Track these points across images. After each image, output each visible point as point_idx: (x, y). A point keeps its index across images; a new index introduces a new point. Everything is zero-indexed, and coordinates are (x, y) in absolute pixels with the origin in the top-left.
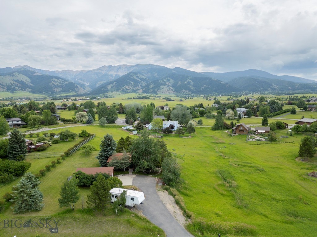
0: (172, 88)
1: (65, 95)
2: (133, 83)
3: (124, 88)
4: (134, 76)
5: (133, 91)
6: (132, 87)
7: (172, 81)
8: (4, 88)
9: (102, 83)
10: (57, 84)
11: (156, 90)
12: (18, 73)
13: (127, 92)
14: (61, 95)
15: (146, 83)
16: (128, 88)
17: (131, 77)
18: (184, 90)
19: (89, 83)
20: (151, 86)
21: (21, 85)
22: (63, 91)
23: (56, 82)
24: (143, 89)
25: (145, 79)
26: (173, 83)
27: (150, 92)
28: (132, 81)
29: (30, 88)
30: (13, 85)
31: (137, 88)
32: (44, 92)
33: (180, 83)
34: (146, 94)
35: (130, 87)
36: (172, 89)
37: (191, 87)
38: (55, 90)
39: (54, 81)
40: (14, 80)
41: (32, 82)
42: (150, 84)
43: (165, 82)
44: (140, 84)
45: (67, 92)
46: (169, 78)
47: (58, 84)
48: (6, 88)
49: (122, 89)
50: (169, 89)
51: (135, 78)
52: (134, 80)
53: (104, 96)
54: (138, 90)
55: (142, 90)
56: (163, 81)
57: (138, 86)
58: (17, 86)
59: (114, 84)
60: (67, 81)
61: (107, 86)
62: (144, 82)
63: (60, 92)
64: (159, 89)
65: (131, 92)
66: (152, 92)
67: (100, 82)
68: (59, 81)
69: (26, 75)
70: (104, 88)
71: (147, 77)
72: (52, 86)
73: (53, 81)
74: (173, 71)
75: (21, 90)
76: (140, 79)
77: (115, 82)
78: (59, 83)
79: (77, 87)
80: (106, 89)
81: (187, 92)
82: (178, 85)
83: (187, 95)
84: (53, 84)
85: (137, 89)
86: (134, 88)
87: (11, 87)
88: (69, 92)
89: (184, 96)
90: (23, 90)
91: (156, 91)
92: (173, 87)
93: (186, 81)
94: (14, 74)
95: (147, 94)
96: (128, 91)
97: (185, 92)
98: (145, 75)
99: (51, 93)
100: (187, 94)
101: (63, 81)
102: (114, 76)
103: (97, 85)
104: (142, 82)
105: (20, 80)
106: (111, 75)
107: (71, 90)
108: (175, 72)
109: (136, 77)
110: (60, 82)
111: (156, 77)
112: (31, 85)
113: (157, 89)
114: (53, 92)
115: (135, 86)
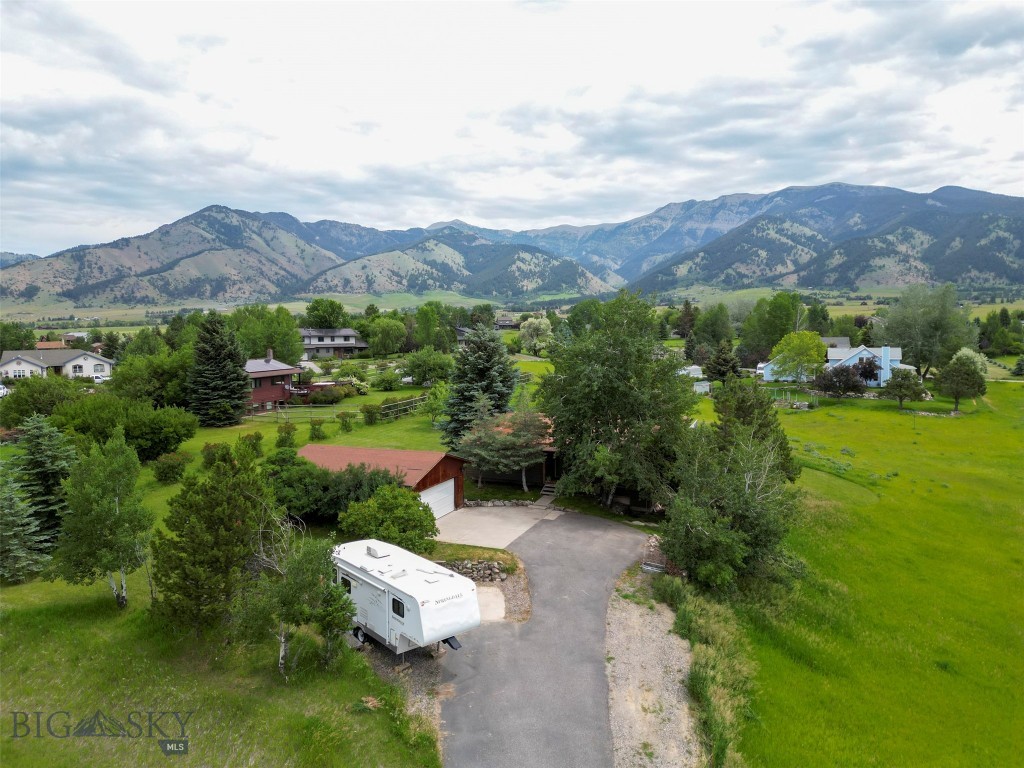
0: (920, 266)
1: (548, 298)
2: (763, 254)
3: (730, 271)
4: (768, 229)
5: (760, 281)
6: (762, 267)
7: (922, 239)
8: (400, 283)
9: (660, 258)
10: (529, 267)
11: (851, 275)
12: (435, 242)
13: (740, 284)
14: (538, 300)
15: (815, 250)
16: (747, 273)
17: (758, 233)
18: (974, 273)
19: (619, 263)
20: (833, 261)
21: (440, 274)
22: (545, 289)
23: (528, 262)
24: (803, 273)
25: (812, 239)
26: (926, 246)
27: (827, 281)
28: (762, 249)
29: (462, 283)
30: (421, 275)
31: (780, 269)
32: (494, 293)
33: (957, 243)
34: (813, 289)
35: (754, 268)
36: (919, 270)
37: (1008, 259)
38: (523, 286)
39: (523, 261)
40: (425, 262)
41: (468, 267)
42: (830, 255)
43: (891, 244)
44: (789, 255)
45: (554, 292)
46: (910, 230)
47: (532, 267)
48: (406, 284)
49: (723, 277)
50: (910, 269)
51: (772, 234)
52: (768, 244)
53: (662, 301)
54: (782, 275)
55: (795, 276)
56: (885, 241)
57: (784, 263)
58: (431, 276)
59: (698, 260)
60: (556, 259)
61: (674, 268)
62: (806, 250)
63: (537, 291)
64: (866, 269)
65: (756, 283)
66: (836, 281)
67: (653, 258)
68: (534, 260)
69: (455, 247)
70: (666, 274)
71: (820, 231)
72: (517, 274)
73: (519, 259)
74: (930, 202)
75: (441, 287)
76: (793, 237)
77: (702, 254)
78: (536, 265)
79: (583, 274)
80: (671, 278)
81: (986, 280)
82: (948, 252)
83: (988, 289)
84: (519, 269)
85: (777, 273)
86: (768, 271)
87: (417, 279)
88: (559, 290)
89: (975, 294)
90: (446, 287)
91: (853, 277)
92: (924, 259)
93: (985, 235)
94: (427, 244)
95: (815, 291)
96: (746, 281)
97: (981, 281)
98: (811, 222)
99: (514, 295)
100: (987, 285)
101: (545, 260)
102: (700, 233)
103: (645, 267)
104: (799, 247)
105: (439, 261)
106: (692, 233)
107: (564, 286)
108: (939, 204)
109: (776, 233)
110: (537, 262)
111: (855, 229)
112: (466, 273)
113: (857, 270)
114: (518, 292)
115: (770, 264)
